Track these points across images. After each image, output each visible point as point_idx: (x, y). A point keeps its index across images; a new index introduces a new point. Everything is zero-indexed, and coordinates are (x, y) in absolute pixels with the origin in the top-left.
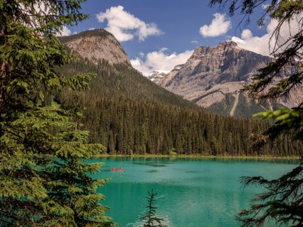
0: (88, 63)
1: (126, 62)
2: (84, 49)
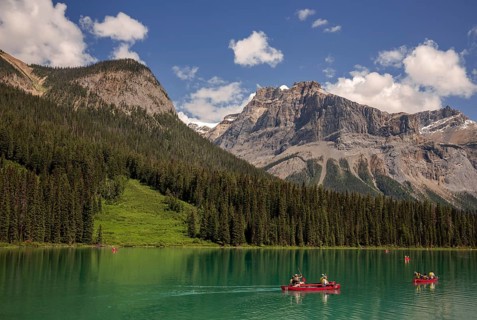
0: (116, 111)
1: (171, 111)
2: (108, 90)
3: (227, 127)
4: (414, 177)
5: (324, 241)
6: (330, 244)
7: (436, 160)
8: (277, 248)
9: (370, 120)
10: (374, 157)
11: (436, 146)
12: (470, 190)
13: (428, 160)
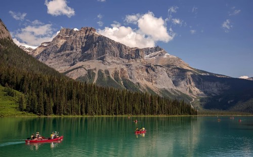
1: (9, 38)
3: (43, 49)
4: (141, 80)
5: (96, 113)
6: (99, 114)
7: (151, 72)
8: (71, 116)
9: (121, 51)
10: (122, 69)
11: (152, 66)
12: (166, 88)
13: (148, 73)
